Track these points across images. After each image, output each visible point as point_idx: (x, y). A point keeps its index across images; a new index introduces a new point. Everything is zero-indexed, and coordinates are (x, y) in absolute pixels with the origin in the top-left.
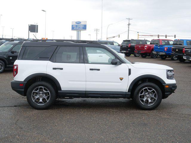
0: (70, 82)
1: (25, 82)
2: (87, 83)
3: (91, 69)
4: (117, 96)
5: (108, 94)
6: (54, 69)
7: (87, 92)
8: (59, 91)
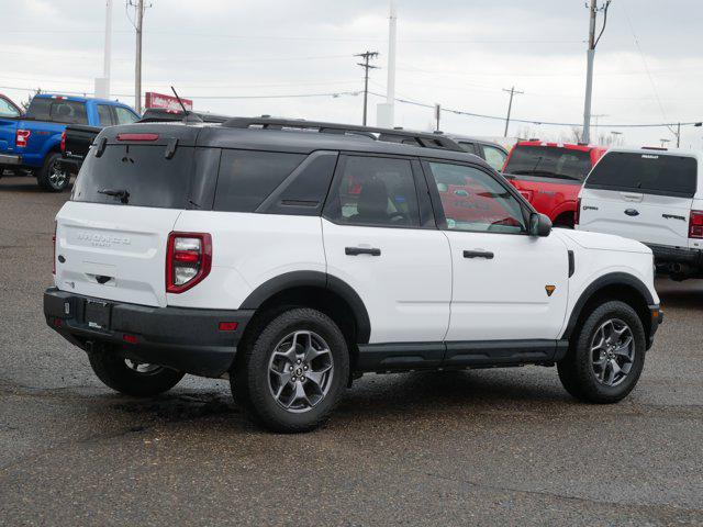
0: (402, 308)
1: (243, 312)
2: (455, 308)
3: (467, 255)
4: (533, 355)
5: (508, 349)
6: (350, 252)
7: (449, 347)
8: (362, 349)
